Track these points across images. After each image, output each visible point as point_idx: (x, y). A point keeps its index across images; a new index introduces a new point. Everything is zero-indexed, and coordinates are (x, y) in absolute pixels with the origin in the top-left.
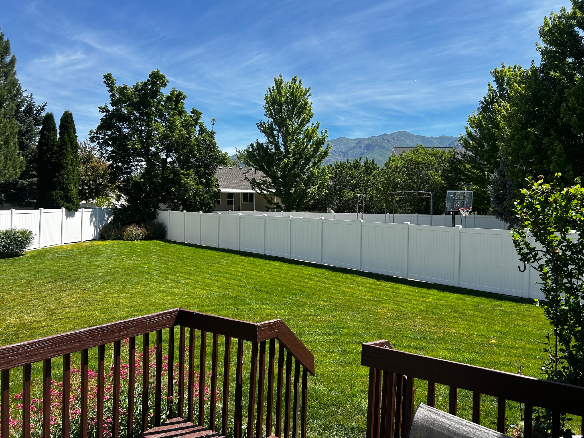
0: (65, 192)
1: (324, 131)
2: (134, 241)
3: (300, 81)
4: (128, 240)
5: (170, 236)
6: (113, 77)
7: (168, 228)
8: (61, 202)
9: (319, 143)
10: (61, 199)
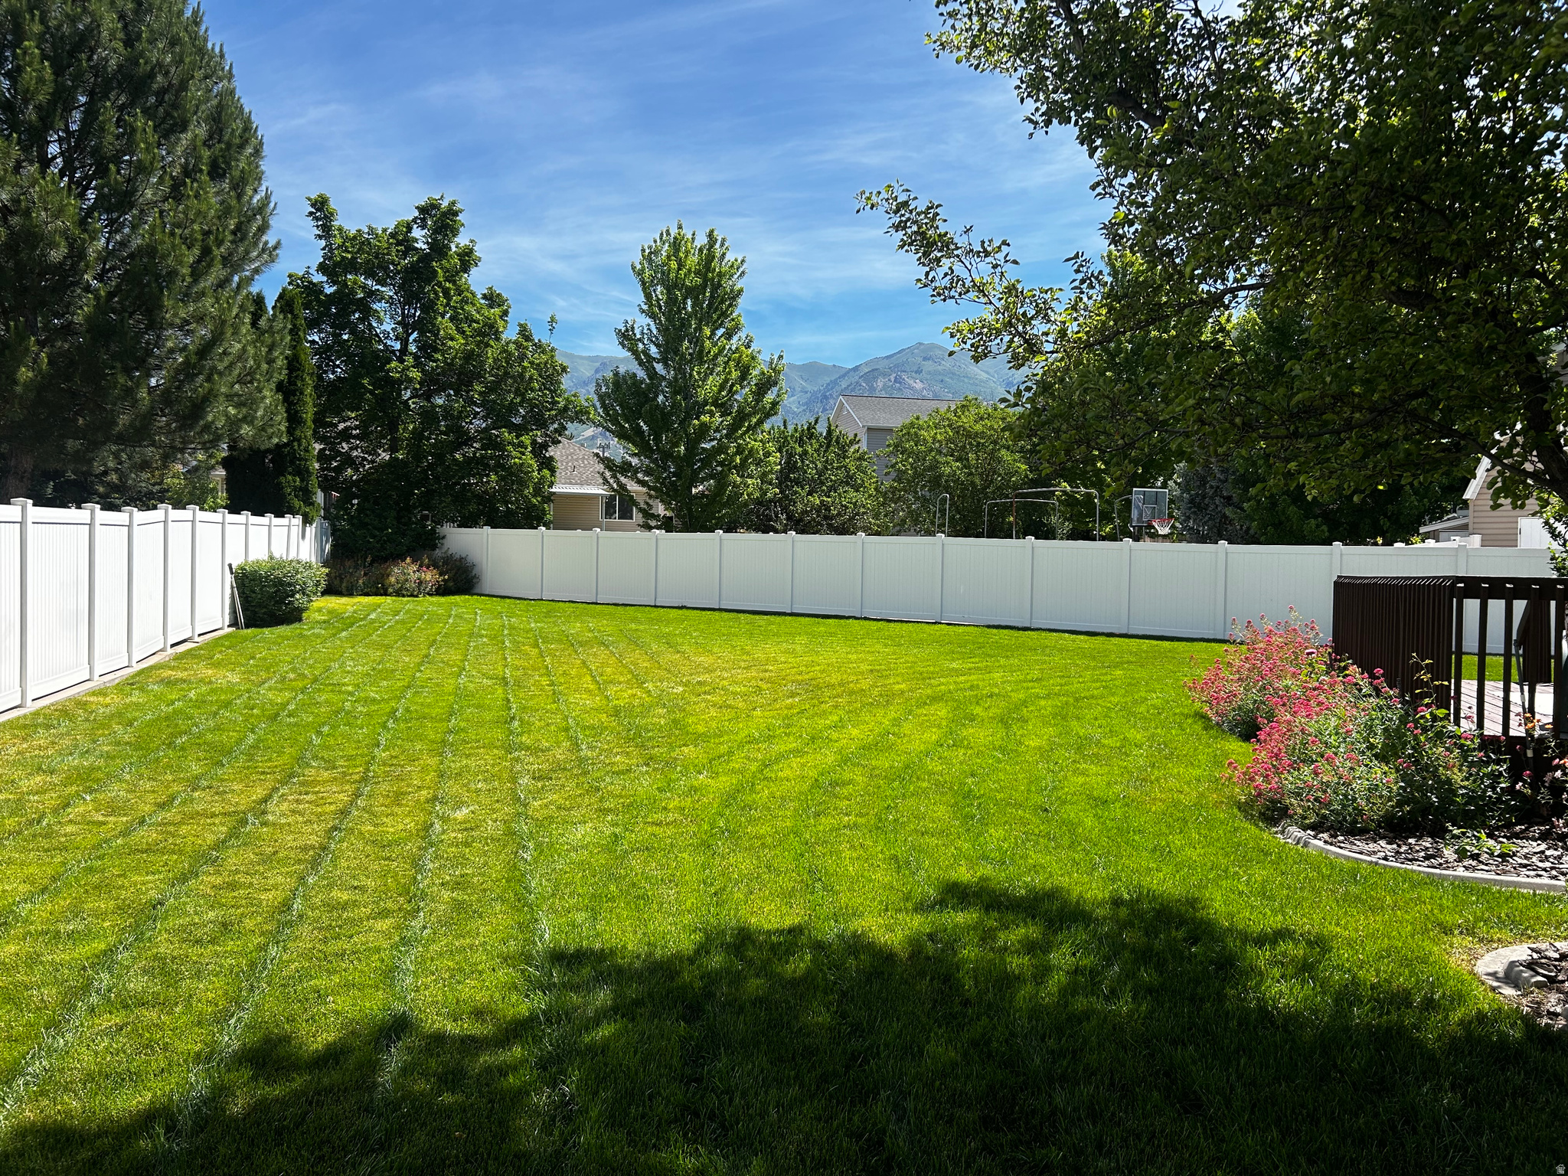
0: (302, 480)
1: (776, 357)
2: (417, 596)
3: (724, 240)
4: (404, 596)
5: (488, 583)
6: (333, 205)
7: (484, 567)
8: (297, 503)
9: (766, 384)
10: (296, 496)
